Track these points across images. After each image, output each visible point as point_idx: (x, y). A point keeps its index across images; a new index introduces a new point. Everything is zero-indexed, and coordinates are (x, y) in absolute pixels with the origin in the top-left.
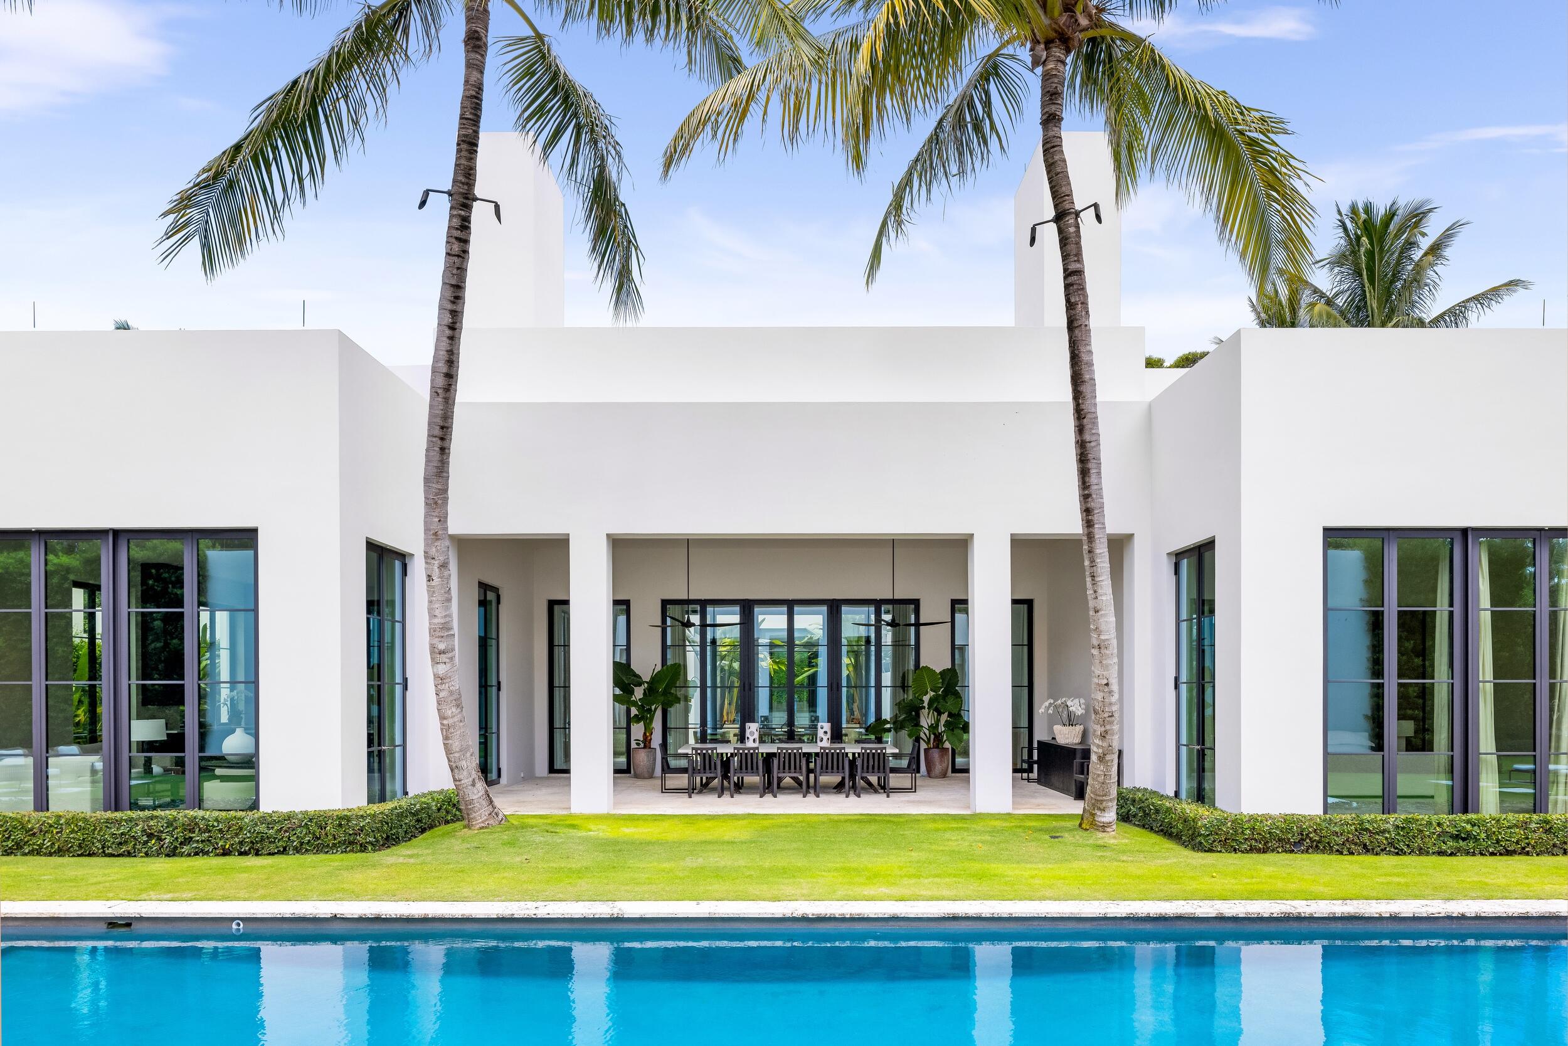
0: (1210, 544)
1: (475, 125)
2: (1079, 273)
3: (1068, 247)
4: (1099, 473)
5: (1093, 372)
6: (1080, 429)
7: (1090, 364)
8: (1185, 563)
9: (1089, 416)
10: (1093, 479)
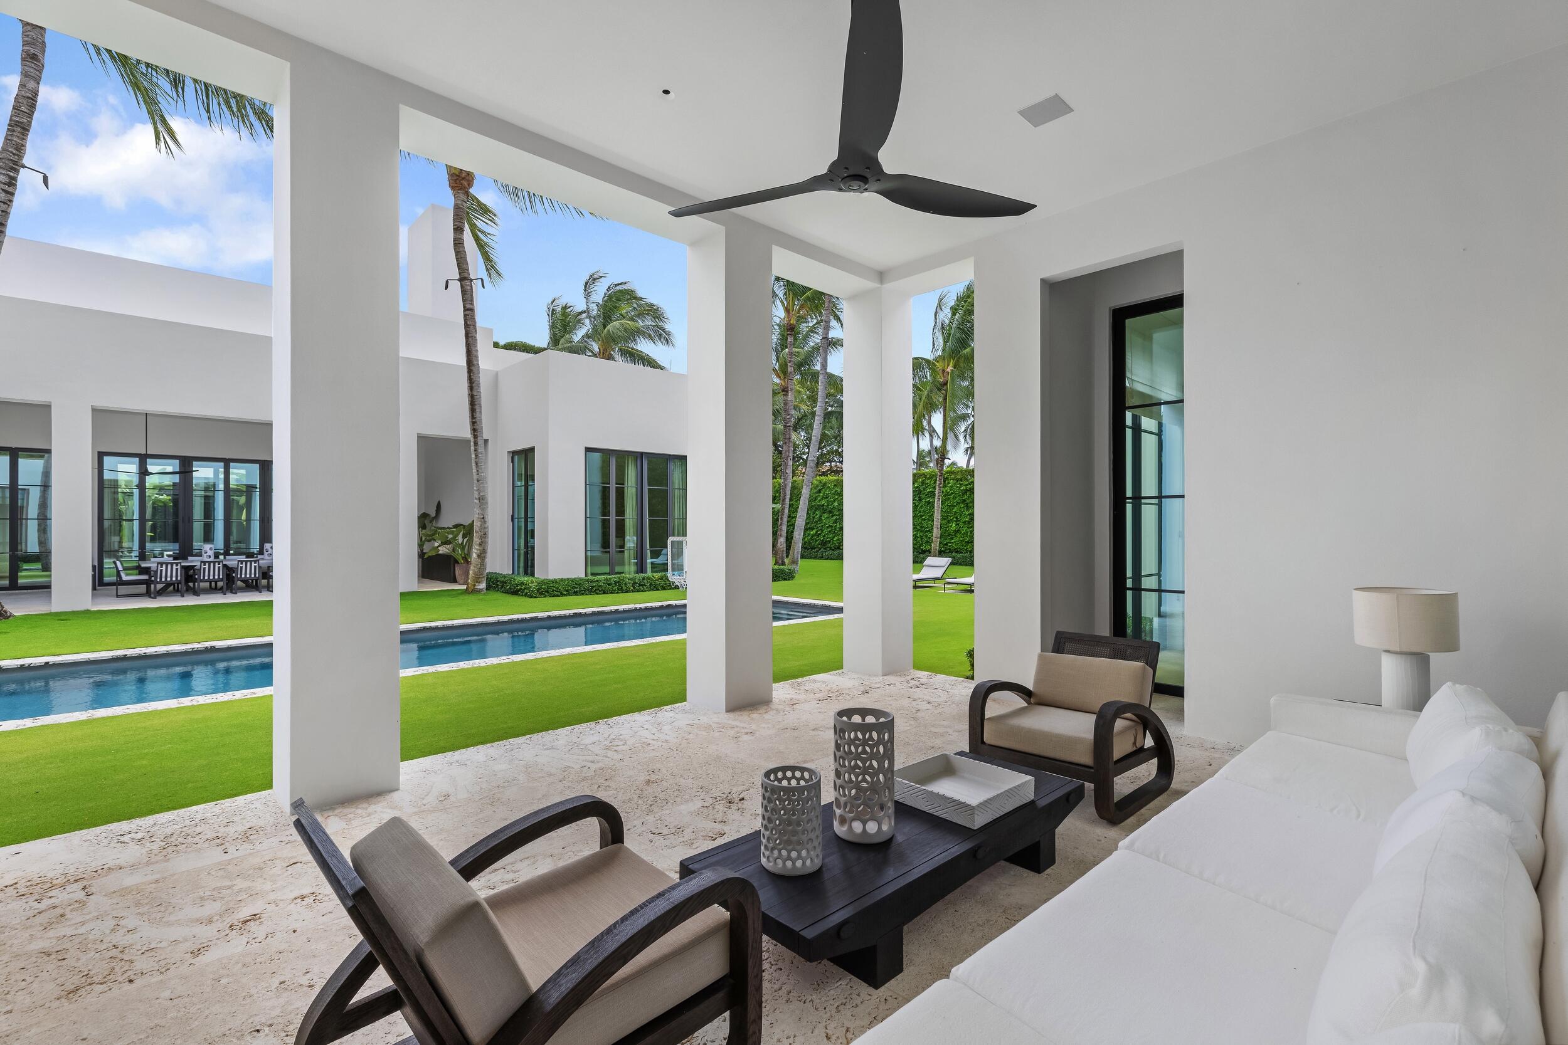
0: (532, 450)
1: (29, 117)
2: (472, 310)
3: (467, 296)
4: (481, 412)
5: (478, 360)
6: (471, 388)
7: (477, 357)
8: (516, 457)
9: (476, 382)
10: (477, 414)
